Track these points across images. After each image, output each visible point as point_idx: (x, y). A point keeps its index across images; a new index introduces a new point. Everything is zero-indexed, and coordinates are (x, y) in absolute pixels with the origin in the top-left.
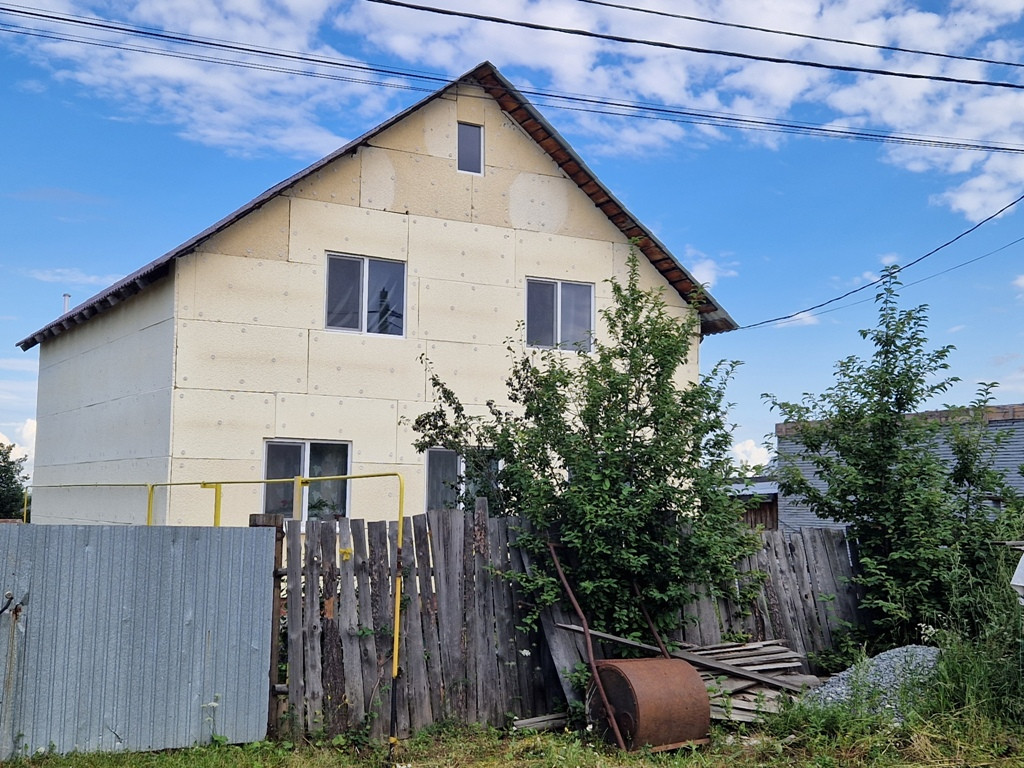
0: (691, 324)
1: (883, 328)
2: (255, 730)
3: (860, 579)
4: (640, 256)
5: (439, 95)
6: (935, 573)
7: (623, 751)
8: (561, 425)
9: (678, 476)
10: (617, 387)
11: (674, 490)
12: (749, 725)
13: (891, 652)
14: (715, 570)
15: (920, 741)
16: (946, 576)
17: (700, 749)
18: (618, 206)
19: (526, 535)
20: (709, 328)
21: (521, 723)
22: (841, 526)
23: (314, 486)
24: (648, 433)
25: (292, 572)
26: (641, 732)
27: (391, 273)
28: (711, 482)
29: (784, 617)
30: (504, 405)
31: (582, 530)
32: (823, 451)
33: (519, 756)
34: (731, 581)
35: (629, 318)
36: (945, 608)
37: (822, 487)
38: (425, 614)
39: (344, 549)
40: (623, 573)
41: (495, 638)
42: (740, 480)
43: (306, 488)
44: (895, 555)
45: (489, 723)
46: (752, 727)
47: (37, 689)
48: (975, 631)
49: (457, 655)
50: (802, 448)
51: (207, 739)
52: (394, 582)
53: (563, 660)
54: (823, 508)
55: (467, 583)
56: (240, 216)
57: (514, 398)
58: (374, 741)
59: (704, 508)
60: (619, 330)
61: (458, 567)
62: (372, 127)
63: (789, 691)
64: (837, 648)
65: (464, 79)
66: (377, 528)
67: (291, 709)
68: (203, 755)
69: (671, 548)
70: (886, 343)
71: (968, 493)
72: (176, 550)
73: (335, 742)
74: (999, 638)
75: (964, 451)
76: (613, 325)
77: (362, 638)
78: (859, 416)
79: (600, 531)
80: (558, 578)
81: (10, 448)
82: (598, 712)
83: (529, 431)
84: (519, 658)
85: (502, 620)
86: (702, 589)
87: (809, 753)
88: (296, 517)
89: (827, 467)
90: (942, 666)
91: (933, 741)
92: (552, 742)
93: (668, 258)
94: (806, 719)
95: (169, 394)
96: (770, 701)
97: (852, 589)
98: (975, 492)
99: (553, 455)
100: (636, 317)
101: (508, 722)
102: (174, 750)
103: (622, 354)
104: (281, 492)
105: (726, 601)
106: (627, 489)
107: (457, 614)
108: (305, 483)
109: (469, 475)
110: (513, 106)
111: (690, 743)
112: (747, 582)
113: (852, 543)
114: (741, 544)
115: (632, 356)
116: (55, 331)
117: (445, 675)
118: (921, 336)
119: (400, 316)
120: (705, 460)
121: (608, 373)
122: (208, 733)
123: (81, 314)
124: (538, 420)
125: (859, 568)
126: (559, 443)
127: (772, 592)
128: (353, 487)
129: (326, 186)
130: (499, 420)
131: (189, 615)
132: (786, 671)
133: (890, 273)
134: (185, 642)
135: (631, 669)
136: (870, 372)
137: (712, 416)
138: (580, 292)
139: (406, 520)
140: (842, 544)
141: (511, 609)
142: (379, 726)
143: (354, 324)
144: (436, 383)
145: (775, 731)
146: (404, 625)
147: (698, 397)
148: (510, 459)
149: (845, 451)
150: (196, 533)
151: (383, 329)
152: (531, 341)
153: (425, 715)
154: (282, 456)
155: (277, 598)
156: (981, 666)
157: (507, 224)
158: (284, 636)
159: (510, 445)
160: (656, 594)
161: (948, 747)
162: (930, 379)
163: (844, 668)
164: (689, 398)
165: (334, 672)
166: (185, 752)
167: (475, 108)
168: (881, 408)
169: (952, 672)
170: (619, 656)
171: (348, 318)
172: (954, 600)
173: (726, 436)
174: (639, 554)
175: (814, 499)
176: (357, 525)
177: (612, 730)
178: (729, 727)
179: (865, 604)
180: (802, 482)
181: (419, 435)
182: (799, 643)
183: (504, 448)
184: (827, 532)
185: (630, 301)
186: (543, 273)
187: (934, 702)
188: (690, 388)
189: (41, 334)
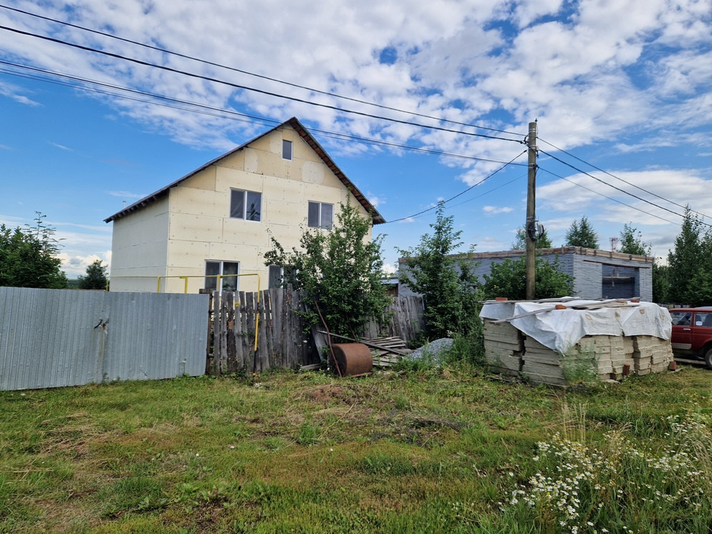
0: (369, 220)
1: (438, 224)
2: (200, 371)
3: (427, 315)
4: (351, 194)
5: (276, 129)
6: (453, 312)
7: (340, 377)
8: (321, 257)
9: (363, 276)
10: (342, 243)
11: (362, 282)
12: (386, 367)
13: (437, 341)
14: (376, 311)
15: (446, 372)
16: (457, 313)
17: (369, 376)
18: (343, 175)
19: (306, 298)
20: (376, 222)
21: (303, 368)
22: (421, 295)
23: (225, 278)
24: (353, 261)
25: (216, 311)
26: (347, 370)
27: (256, 197)
28: (375, 279)
29: (399, 328)
30: (299, 249)
31: (327, 296)
32: (415, 268)
33: (302, 380)
34: (381, 315)
35: (347, 217)
36: (456, 325)
37: (415, 281)
38: (267, 327)
39: (236, 302)
40: (342, 312)
41: (294, 336)
42: (385, 278)
43: (222, 279)
44: (440, 306)
45: (291, 368)
46: (387, 368)
47: (113, 356)
48: (466, 333)
49: (279, 342)
50: (408, 267)
51: (181, 375)
52: (256, 315)
53: (319, 344)
54: (415, 289)
55: (284, 315)
56: (196, 173)
57: (303, 247)
58: (247, 375)
59: (372, 288)
60: (343, 222)
61: (281, 310)
62: (248, 140)
63: (401, 355)
64: (418, 340)
65: (286, 123)
66: (249, 295)
67: (215, 363)
68: (180, 381)
69: (360, 303)
70: (439, 229)
71: (465, 284)
72: (170, 302)
73: (232, 375)
74: (474, 335)
75: (464, 269)
76: (341, 220)
77: (243, 336)
78: (429, 255)
79: (334, 296)
80: (318, 314)
81: (101, 262)
82: (332, 363)
83: (308, 259)
84: (303, 343)
85: (296, 329)
86: (371, 318)
87: (407, 377)
88: (217, 290)
89: (417, 274)
90: (454, 345)
91: (451, 372)
92: (314, 374)
93: (361, 195)
94: (407, 365)
95: (167, 242)
96: (394, 359)
97: (425, 318)
98: (468, 284)
99: (317, 268)
100: (349, 217)
101: (298, 367)
102: (168, 379)
103: (344, 231)
104: (211, 280)
105: (379, 322)
106: (344, 281)
107: (280, 327)
108: (221, 277)
109: (285, 275)
110: (304, 135)
111: (365, 374)
112: (387, 315)
113: (425, 301)
114: (385, 301)
115: (347, 232)
116: (120, 216)
117: (275, 350)
118: (451, 227)
119: (259, 214)
120: (373, 271)
121: (338, 238)
122: (182, 372)
123: (130, 209)
124: (312, 254)
125: (427, 310)
126: (320, 264)
127: (396, 319)
128: (240, 279)
129: (230, 162)
130: (297, 255)
131: (175, 327)
132: (400, 348)
133: (441, 204)
134: (173, 337)
135: (344, 347)
136: (433, 240)
137: (376, 254)
138: (328, 207)
139: (261, 292)
140: (421, 302)
141: (300, 325)
142: (249, 369)
143: (241, 216)
144: (273, 240)
145: (396, 369)
146: (259, 331)
147: (371, 247)
148: (301, 270)
149: (423, 268)
150: (177, 296)
151: (252, 219)
152: (309, 226)
153: (267, 365)
154: (212, 267)
155: (209, 321)
156: (468, 346)
157: (301, 180)
158: (212, 336)
159: (301, 264)
160: (354, 320)
161: (456, 374)
162: (454, 243)
163: (420, 346)
164: (368, 248)
165: (232, 349)
166: (173, 380)
167: (289, 135)
168: (437, 253)
169: (458, 347)
170: (340, 343)
171: (239, 214)
172: (459, 322)
173: (381, 262)
174: (348, 305)
175: (412, 285)
176: (242, 293)
177: (337, 370)
178: (379, 368)
179: (428, 323)
180: (407, 279)
181: (266, 260)
182: (405, 337)
183: (299, 265)
184: (416, 297)
185: (347, 211)
186: (315, 199)
187: (451, 358)
188: (368, 244)
189: (114, 216)
